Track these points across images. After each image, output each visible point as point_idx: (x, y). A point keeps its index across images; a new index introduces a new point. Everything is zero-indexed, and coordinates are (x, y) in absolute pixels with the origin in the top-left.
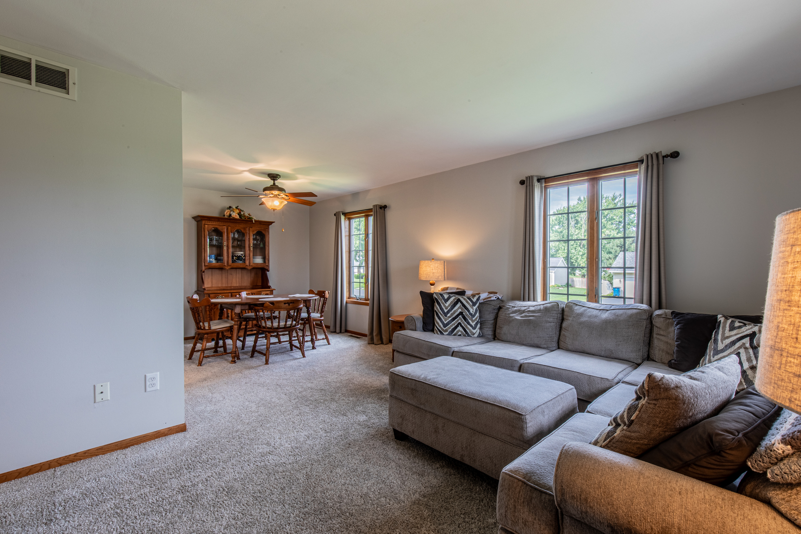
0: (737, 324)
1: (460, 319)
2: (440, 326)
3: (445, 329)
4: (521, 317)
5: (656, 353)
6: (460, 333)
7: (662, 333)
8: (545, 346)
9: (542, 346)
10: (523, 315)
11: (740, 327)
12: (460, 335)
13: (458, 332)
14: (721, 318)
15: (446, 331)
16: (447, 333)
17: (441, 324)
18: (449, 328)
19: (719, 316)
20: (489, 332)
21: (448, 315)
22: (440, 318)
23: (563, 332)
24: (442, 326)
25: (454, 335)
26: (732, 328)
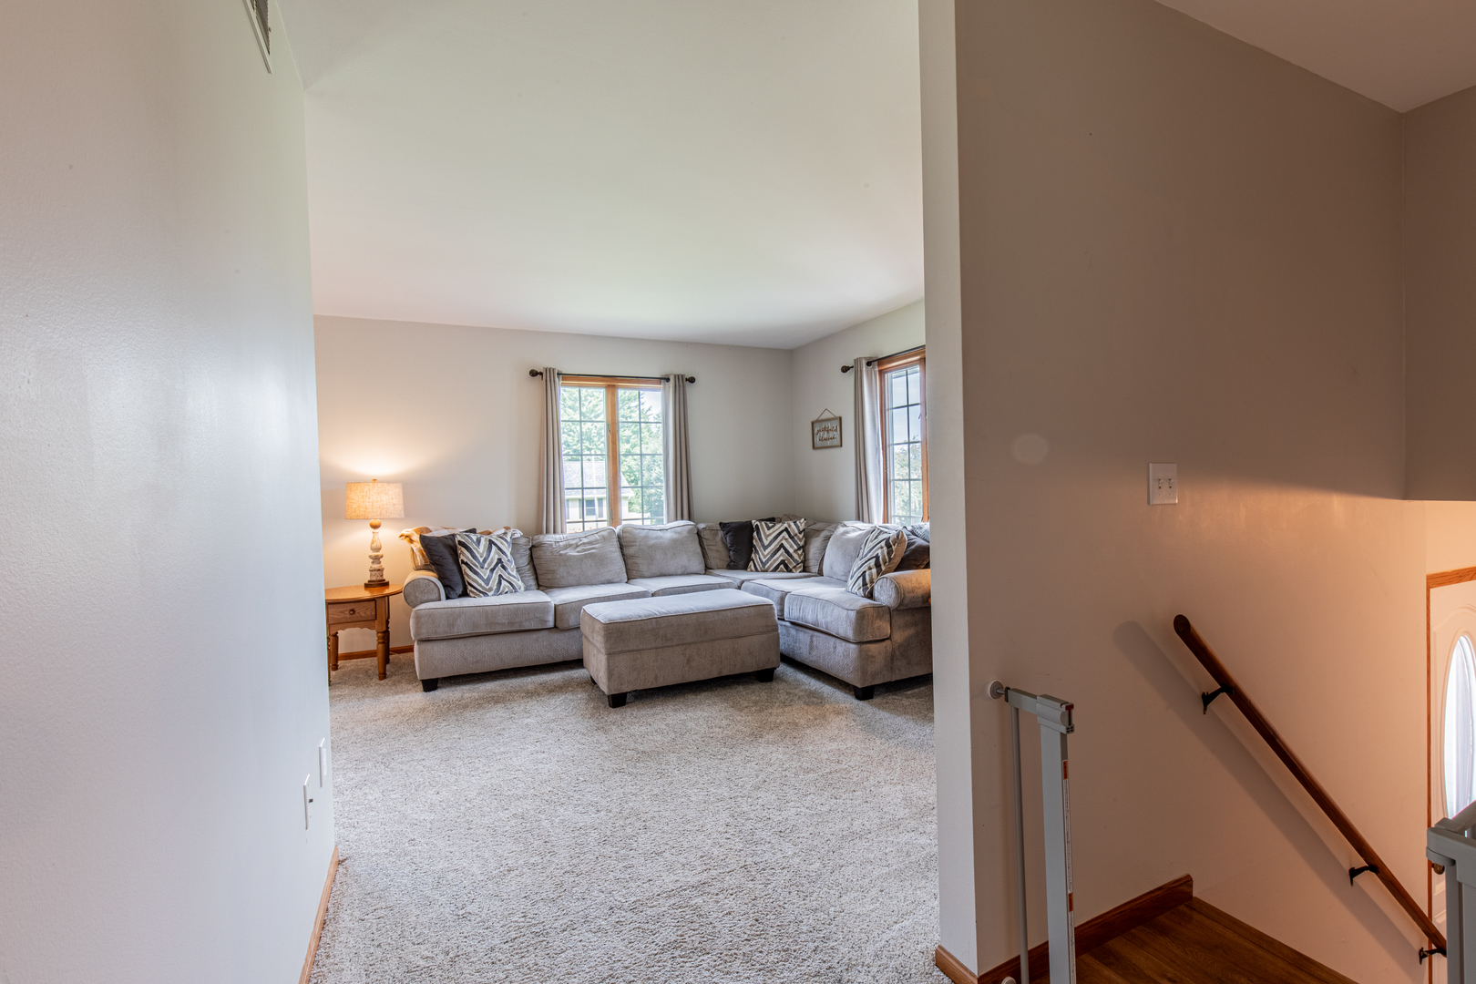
0: (770, 525)
1: (499, 569)
2: (480, 585)
3: (488, 587)
4: (578, 552)
5: (712, 562)
6: (507, 590)
7: (711, 543)
8: (618, 580)
9: (614, 581)
10: (579, 549)
11: (773, 527)
12: (506, 593)
13: (504, 589)
14: (754, 523)
15: (490, 590)
16: (492, 593)
17: (480, 581)
18: (494, 582)
19: (753, 522)
20: (532, 582)
21: (486, 566)
22: (476, 573)
23: (629, 561)
24: (483, 584)
25: (501, 594)
26: (769, 528)
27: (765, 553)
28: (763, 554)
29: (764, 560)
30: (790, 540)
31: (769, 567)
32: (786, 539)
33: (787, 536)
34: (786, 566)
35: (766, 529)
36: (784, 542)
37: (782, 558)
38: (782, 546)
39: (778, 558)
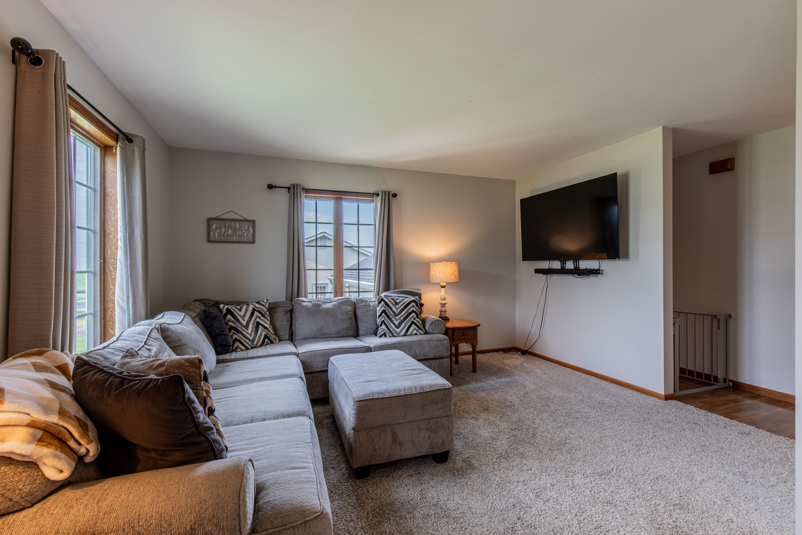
27: (250, 331)
28: (248, 333)
29: (251, 338)
30: (262, 318)
31: (257, 343)
32: (259, 317)
33: (259, 315)
34: (269, 340)
35: (238, 311)
36: (258, 320)
37: (264, 333)
38: (258, 324)
39: (261, 334)
